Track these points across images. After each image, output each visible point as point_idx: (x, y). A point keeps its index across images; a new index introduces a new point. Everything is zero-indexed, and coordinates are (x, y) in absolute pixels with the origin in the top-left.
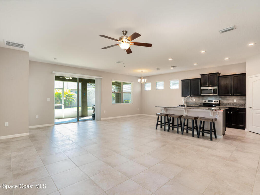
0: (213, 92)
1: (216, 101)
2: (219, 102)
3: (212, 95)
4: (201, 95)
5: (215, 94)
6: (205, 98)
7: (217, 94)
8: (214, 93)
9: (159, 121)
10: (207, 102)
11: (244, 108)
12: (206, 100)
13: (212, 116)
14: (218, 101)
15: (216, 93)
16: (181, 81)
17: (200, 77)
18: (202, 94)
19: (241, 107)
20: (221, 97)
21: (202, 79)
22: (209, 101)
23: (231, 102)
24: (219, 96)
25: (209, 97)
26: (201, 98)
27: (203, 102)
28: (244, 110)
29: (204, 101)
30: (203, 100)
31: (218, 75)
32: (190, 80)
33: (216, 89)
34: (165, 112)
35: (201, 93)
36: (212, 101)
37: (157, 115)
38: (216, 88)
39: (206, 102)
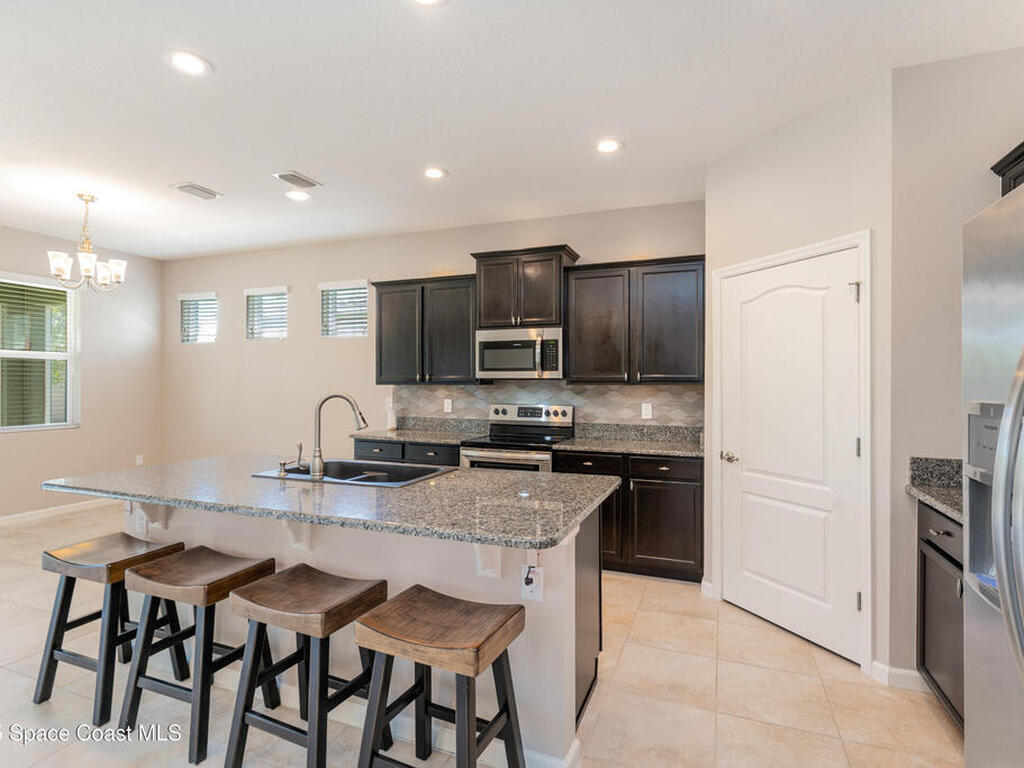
0: (538, 359)
1: (556, 414)
2: (570, 421)
3: (535, 375)
4: (480, 375)
5: (547, 375)
6: (500, 395)
7: (559, 374)
8: (543, 368)
9: (69, 620)
10: (512, 416)
11: (697, 458)
12: (505, 407)
13: (493, 574)
14: (564, 414)
15: (557, 369)
16: (374, 288)
17: (473, 271)
18: (483, 369)
19: (678, 453)
20: (579, 387)
21: (481, 282)
22: (523, 411)
23: (626, 417)
24: (570, 382)
25: (523, 387)
26: (480, 392)
27: (493, 417)
28: (692, 470)
29: (497, 412)
30: (493, 407)
31: (566, 261)
32: (419, 287)
33: (556, 341)
34: (157, 525)
35: (477, 368)
36: (536, 412)
37: (50, 562)
38: (555, 334)
39: (507, 418)
